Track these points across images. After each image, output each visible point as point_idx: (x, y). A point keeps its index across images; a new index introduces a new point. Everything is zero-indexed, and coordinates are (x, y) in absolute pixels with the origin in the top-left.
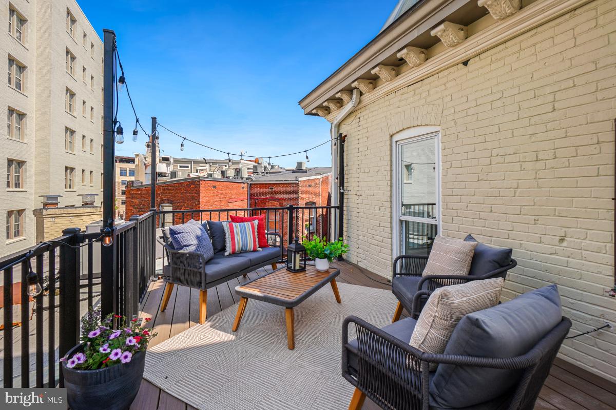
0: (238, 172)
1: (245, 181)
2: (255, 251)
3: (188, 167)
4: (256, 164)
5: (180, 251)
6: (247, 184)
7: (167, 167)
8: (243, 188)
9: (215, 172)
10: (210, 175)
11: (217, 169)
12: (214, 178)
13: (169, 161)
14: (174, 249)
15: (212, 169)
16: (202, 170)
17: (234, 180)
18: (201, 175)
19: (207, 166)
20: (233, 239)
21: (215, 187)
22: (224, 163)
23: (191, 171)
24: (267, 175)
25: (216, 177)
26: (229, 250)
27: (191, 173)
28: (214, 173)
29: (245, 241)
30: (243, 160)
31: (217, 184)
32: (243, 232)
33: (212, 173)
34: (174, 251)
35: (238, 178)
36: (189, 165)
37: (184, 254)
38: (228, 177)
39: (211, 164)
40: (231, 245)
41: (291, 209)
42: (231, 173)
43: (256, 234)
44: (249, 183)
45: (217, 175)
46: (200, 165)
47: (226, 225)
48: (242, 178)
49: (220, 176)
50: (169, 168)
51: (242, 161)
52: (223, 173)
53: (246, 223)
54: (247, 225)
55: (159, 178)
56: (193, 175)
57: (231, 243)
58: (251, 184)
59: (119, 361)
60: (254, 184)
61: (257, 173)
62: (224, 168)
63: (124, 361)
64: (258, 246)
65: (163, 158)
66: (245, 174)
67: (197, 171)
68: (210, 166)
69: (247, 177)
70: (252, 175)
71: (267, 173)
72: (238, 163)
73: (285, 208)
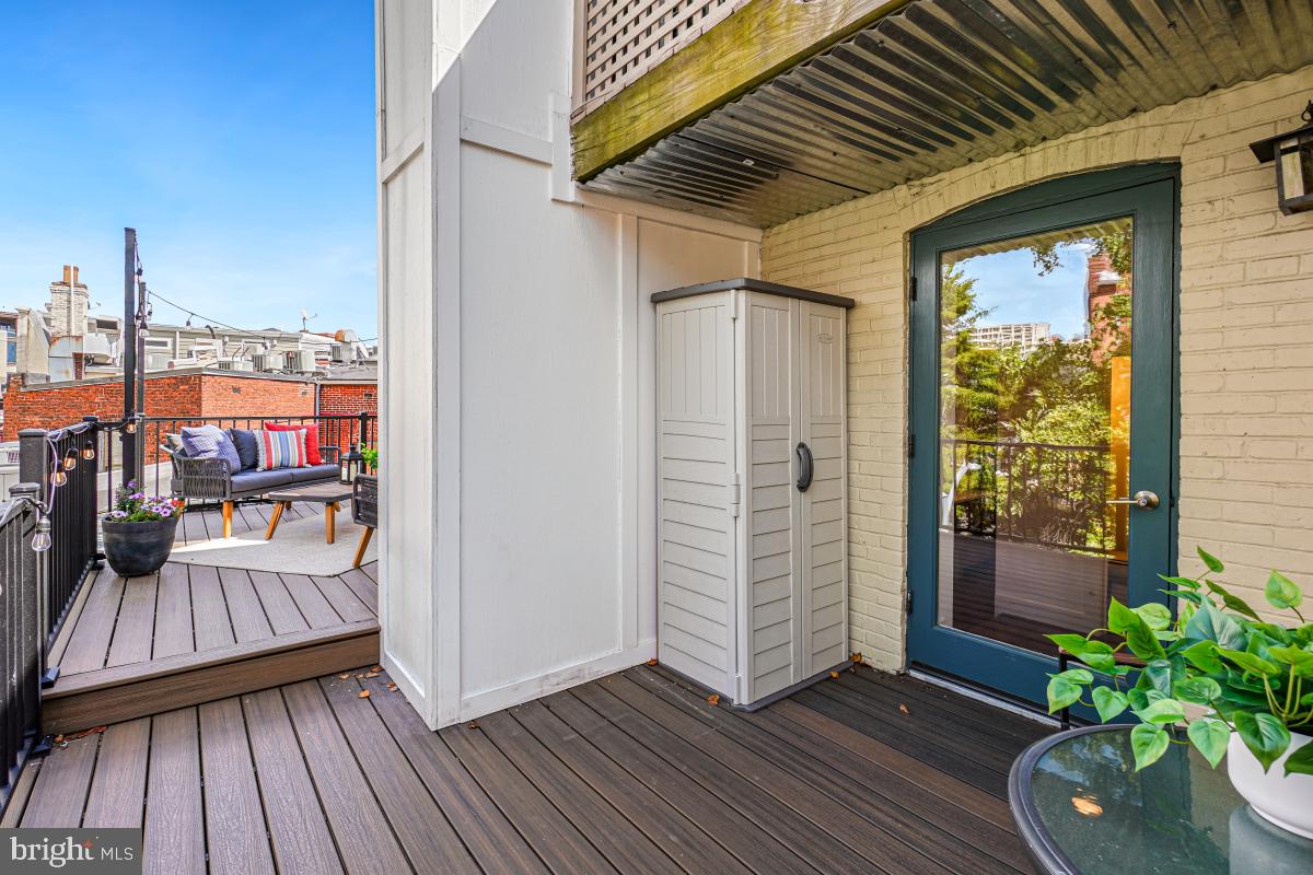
0: (292, 360)
1: (308, 379)
2: (300, 466)
3: (165, 344)
4: (340, 344)
5: (196, 458)
6: (313, 386)
7: (111, 343)
8: (304, 393)
9: (238, 359)
10: (225, 366)
11: (241, 350)
12: (235, 372)
13: (115, 328)
14: (186, 456)
15: (230, 351)
16: (203, 352)
17: (282, 376)
18: (202, 364)
19: (218, 343)
20: (269, 451)
21: (237, 390)
22: (258, 337)
23: (174, 354)
24: (362, 367)
25: (240, 369)
26: (263, 463)
27: (174, 357)
28: (235, 359)
29: (286, 454)
30: (307, 332)
31: (241, 383)
32: (284, 444)
33: (230, 359)
34: (186, 459)
35: (291, 372)
36: (169, 341)
37: (202, 461)
38: (270, 371)
39: (227, 339)
40: (265, 459)
41: (364, 418)
42: (276, 362)
43: (303, 446)
44: (319, 383)
45: (243, 365)
46: (199, 340)
47: (258, 434)
48: (302, 373)
49: (250, 368)
50: (114, 344)
51: (305, 335)
52: (258, 361)
53: (288, 433)
54: (291, 435)
55: (88, 369)
56: (181, 364)
57: (265, 455)
58: (322, 386)
59: (159, 514)
60: (328, 386)
61: (341, 361)
62: (260, 350)
63: (163, 515)
64: (305, 460)
65: (98, 321)
66: (310, 365)
67: (190, 354)
68: (225, 343)
69: (314, 370)
70: (328, 367)
71: (361, 363)
72: (296, 340)
73: (356, 417)
